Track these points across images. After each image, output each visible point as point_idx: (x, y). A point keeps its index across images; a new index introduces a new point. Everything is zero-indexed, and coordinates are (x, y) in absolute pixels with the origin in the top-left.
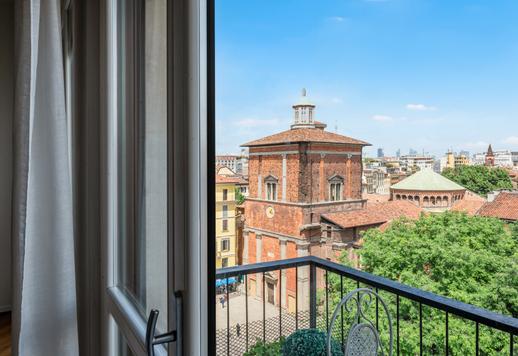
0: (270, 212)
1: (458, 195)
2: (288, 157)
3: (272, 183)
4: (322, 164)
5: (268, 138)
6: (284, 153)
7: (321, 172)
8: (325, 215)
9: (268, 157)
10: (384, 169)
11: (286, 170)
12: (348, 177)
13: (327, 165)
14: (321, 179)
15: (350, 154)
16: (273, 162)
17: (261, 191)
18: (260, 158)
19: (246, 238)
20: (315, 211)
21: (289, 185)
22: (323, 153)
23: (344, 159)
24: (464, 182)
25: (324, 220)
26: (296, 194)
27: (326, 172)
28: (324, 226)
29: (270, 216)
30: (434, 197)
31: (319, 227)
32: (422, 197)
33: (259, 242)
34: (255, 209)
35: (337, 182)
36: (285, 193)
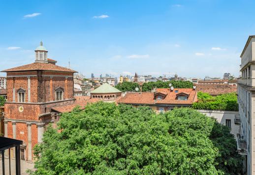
0: (21, 109)
1: (119, 95)
2: (31, 78)
3: (21, 92)
4: (51, 82)
5: (19, 68)
6: (28, 76)
7: (51, 86)
8: (53, 108)
9: (19, 79)
10: (91, 84)
11: (30, 86)
12: (66, 88)
13: (54, 82)
14: (51, 90)
15: (67, 77)
16: (22, 81)
17: (15, 98)
18: (14, 79)
19: (6, 125)
20: (47, 106)
21: (32, 94)
22: (52, 76)
23: (64, 79)
24: (123, 89)
25: (52, 111)
26: (36, 98)
27: (54, 86)
28: (53, 114)
29: (21, 111)
30: (109, 96)
31: (50, 115)
32: (104, 96)
33: (14, 127)
34: (11, 108)
35: (60, 91)
36: (29, 98)
